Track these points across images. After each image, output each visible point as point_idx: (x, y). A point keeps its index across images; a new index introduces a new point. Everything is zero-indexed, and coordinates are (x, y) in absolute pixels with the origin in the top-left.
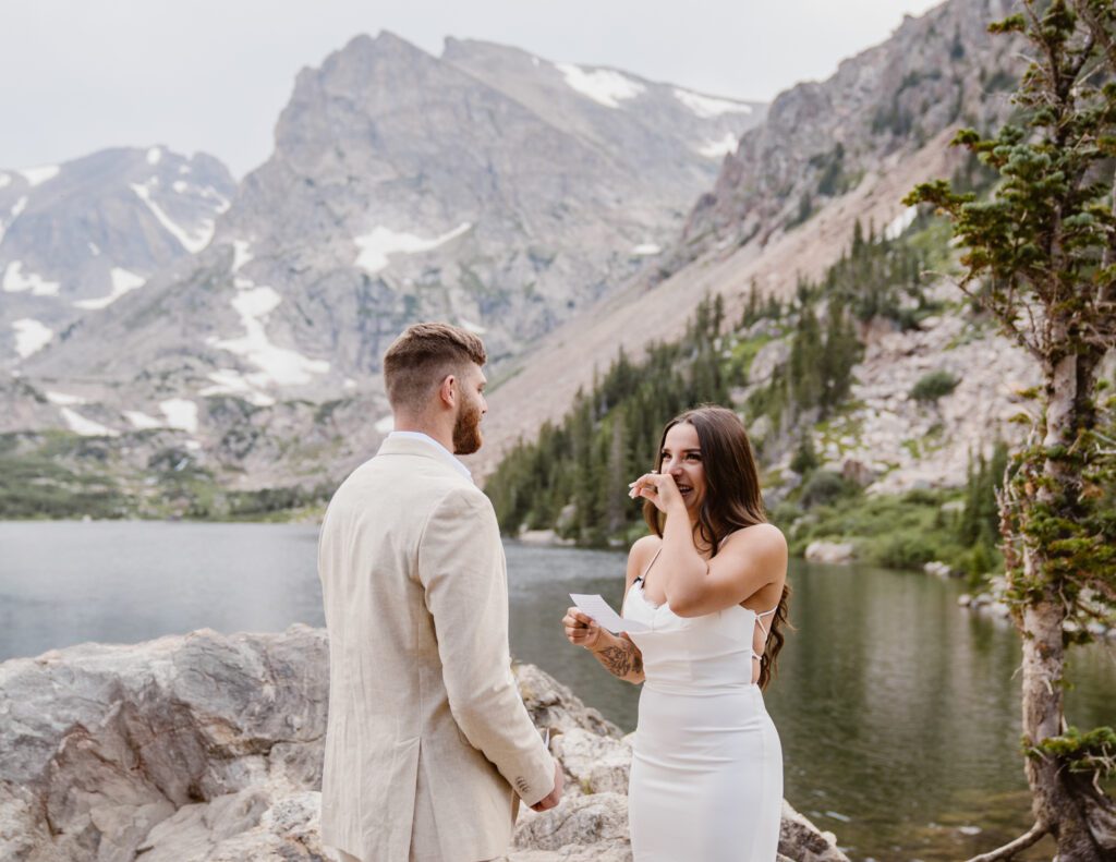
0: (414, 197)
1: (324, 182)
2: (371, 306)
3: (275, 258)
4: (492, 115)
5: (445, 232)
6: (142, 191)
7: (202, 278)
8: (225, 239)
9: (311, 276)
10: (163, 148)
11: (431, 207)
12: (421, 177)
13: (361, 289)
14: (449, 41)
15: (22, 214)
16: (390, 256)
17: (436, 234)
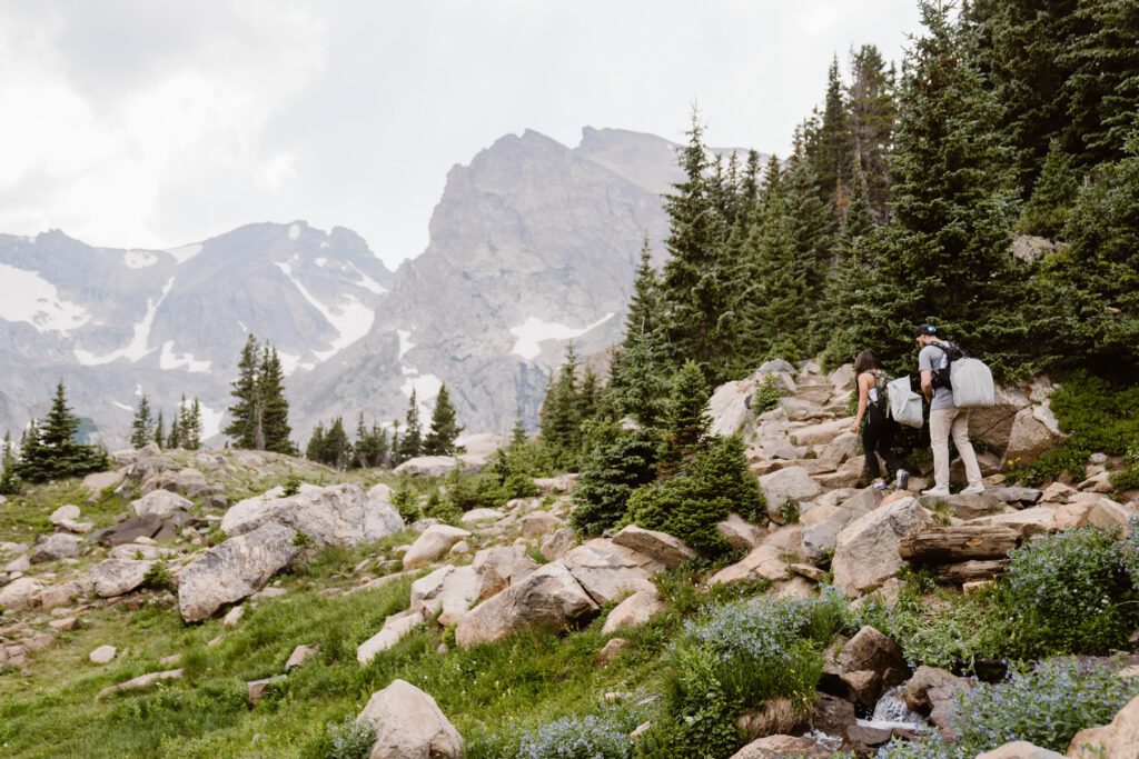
0: (562, 288)
1: (479, 276)
2: (529, 392)
3: (437, 346)
4: (632, 211)
5: (591, 321)
6: (286, 268)
7: (370, 365)
8: (389, 328)
9: (472, 365)
10: (302, 224)
11: (578, 297)
12: (568, 269)
13: (519, 376)
14: (587, 131)
15: (170, 294)
16: (542, 344)
17: (583, 324)
